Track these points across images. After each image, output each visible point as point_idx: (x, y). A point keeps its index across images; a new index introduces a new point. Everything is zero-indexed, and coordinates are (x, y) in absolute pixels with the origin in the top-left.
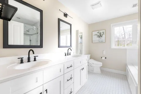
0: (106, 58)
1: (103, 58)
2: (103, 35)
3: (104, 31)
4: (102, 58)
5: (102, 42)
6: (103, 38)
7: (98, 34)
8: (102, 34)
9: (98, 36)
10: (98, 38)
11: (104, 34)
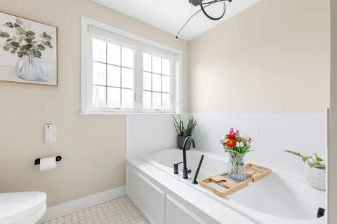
0: (58, 159)
1: (48, 163)
2: (47, 47)
3: (51, 31)
4: (37, 162)
5: (39, 82)
6: (46, 64)
7: (13, 33)
8: (38, 40)
9: (15, 45)
10: (13, 59)
11: (49, 44)
